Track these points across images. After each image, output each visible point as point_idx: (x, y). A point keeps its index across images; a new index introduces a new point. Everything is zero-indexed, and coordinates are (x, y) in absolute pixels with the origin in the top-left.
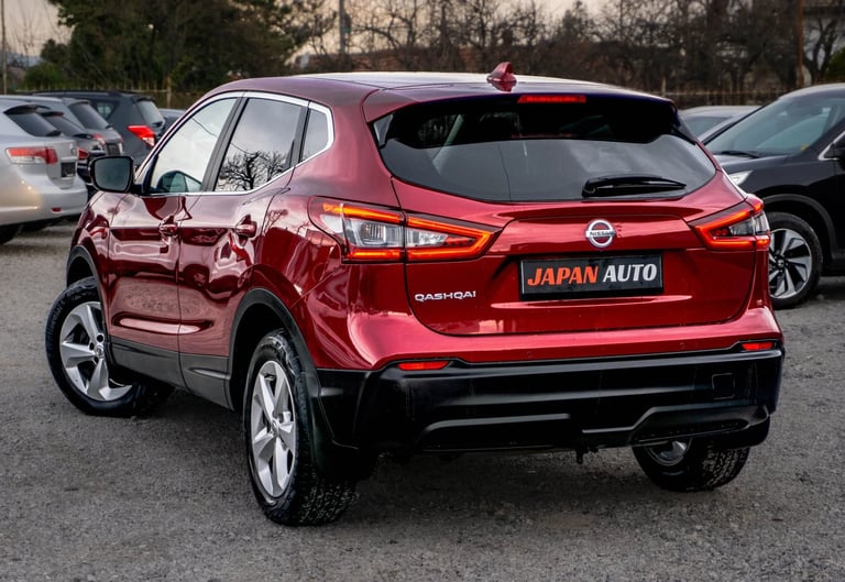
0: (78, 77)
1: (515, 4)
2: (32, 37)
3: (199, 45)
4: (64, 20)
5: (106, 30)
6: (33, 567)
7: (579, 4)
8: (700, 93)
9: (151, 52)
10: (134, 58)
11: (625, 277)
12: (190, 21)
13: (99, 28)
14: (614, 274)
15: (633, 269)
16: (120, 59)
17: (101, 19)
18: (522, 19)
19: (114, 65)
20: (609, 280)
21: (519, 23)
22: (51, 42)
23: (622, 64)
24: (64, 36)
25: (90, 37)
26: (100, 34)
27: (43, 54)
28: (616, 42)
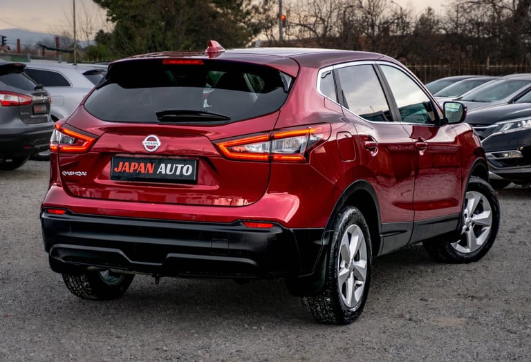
0: (119, 53)
1: (394, 9)
2: (91, 28)
3: (195, 34)
4: (110, 18)
5: (137, 24)
6: (129, 341)
7: (430, 9)
8: (511, 66)
9: (164, 39)
10: (153, 42)
11: (171, 171)
12: (189, 19)
13: (132, 23)
14: (164, 169)
15: (176, 167)
16: (145, 42)
17: (134, 17)
18: (398, 19)
19: (141, 46)
20: (160, 172)
21: (396, 21)
22: (101, 31)
23: (459, 48)
24: (110, 28)
25: (127, 29)
26: (133, 26)
27: (97, 39)
28: (456, 34)
